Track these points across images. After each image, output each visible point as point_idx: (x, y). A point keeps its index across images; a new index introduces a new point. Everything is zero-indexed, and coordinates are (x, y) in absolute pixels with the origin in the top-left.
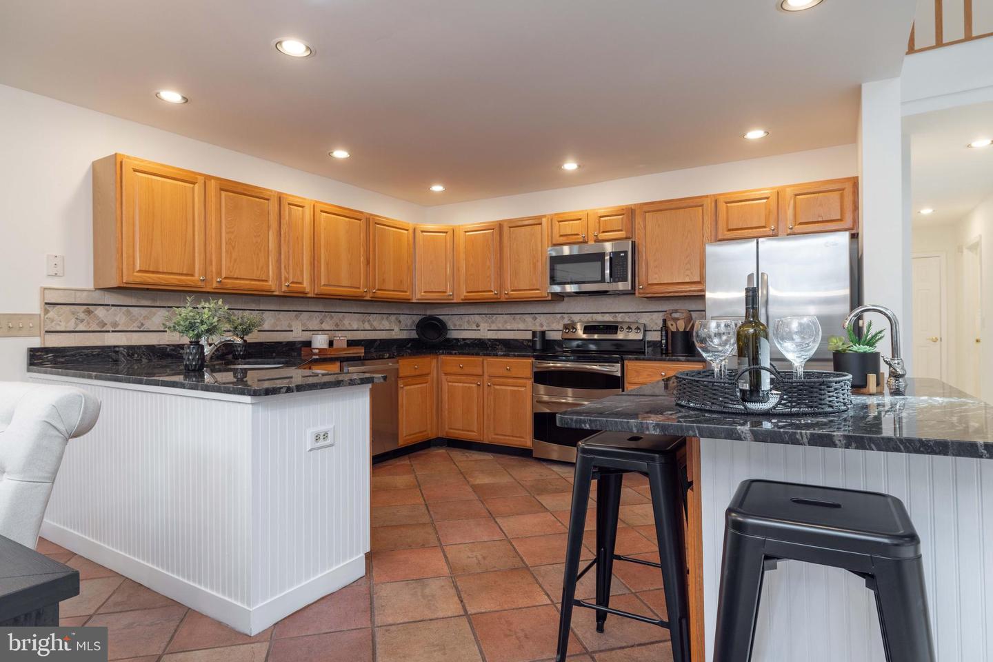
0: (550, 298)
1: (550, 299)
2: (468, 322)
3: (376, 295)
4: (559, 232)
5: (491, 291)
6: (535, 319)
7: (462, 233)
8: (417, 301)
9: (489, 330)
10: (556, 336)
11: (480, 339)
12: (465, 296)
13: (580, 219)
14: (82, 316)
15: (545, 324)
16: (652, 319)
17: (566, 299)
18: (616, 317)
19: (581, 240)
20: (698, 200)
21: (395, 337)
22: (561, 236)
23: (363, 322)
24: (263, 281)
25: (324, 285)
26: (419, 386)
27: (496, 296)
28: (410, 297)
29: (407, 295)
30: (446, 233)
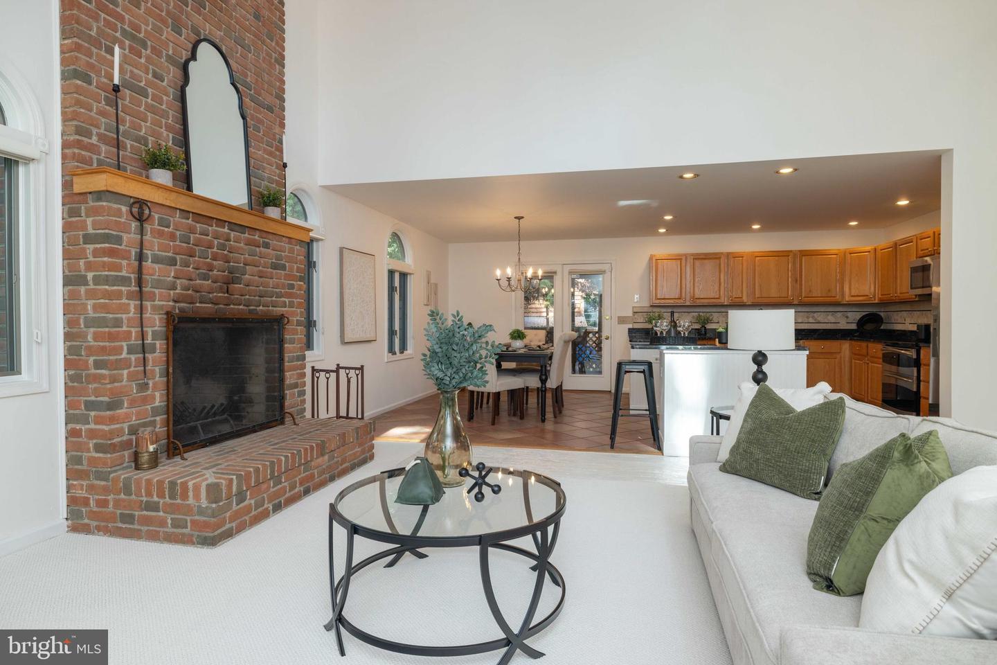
1: (917, 299)
2: (901, 317)
3: (802, 301)
5: (890, 294)
7: (881, 251)
8: (847, 303)
9: (910, 324)
12: (880, 298)
13: (930, 237)
19: (930, 253)
21: (842, 328)
22: (921, 251)
23: (808, 318)
24: (717, 298)
25: (758, 298)
26: (826, 360)
27: (892, 298)
28: (840, 300)
29: (837, 299)
30: (869, 252)
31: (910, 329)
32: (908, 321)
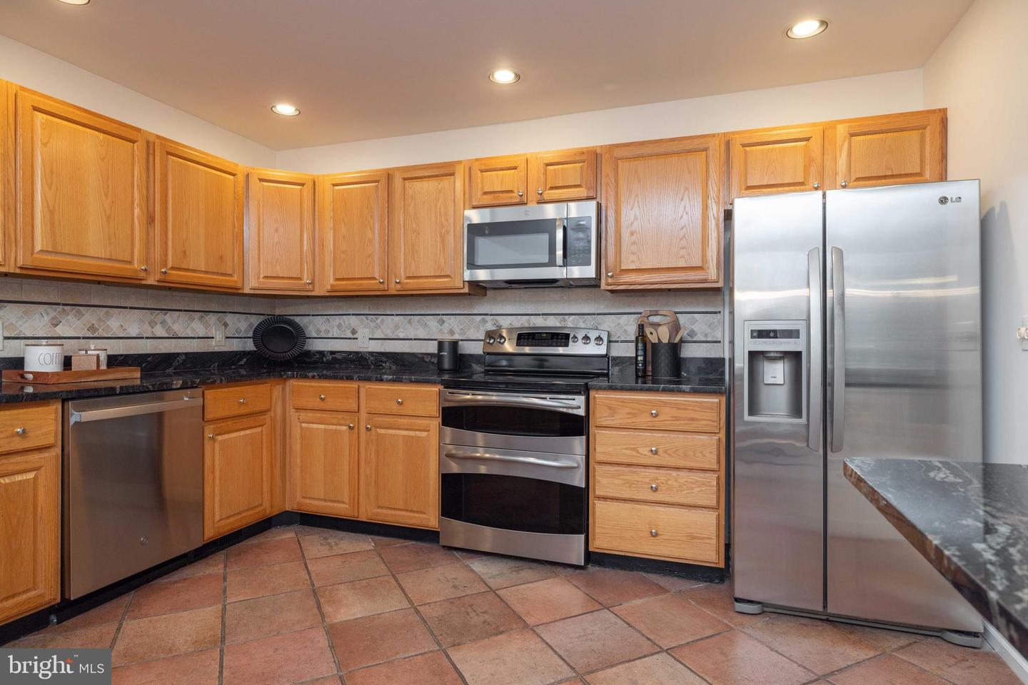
0: (466, 290)
2: (339, 326)
3: (168, 279)
4: (483, 187)
5: (375, 279)
6: (442, 322)
7: (328, 187)
8: (252, 292)
9: (370, 339)
10: (476, 349)
11: (357, 353)
12: (332, 286)
13: (515, 168)
15: (457, 330)
16: (619, 324)
17: (489, 293)
18: (565, 320)
19: (517, 200)
20: (699, 141)
21: (217, 349)
22: (486, 193)
23: (152, 323)
25: (42, 252)
26: (248, 432)
27: (381, 287)
28: (239, 285)
29: (234, 280)
30: (302, 185)
31: (371, 350)
32: (363, 333)
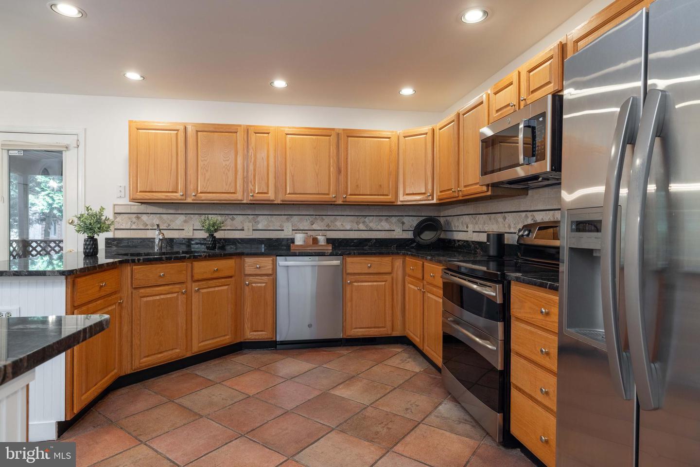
1: (489, 193)
2: (462, 223)
3: (348, 200)
4: (495, 107)
5: (452, 189)
6: (505, 218)
7: (438, 129)
8: (401, 204)
9: (473, 232)
10: (512, 239)
11: (468, 241)
12: (439, 196)
13: (510, 85)
14: (134, 220)
15: (512, 225)
21: (397, 237)
22: (497, 111)
23: (358, 223)
24: (232, 193)
25: (289, 194)
27: (454, 194)
30: (426, 134)
31: (473, 240)
32: (471, 228)
